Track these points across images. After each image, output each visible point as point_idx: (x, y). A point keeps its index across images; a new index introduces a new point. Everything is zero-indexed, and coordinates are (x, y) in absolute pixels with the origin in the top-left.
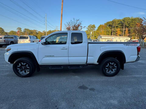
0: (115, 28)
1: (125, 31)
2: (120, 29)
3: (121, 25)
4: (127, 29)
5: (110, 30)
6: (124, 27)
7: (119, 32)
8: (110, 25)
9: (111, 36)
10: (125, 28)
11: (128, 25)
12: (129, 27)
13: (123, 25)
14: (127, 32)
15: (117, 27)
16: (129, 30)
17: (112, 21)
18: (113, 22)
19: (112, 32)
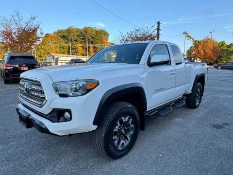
0: (74, 42)
1: (89, 48)
2: (81, 45)
3: (82, 37)
4: (91, 45)
5: (66, 45)
6: (87, 42)
7: (80, 50)
8: (64, 37)
9: (69, 55)
10: (89, 43)
11: (92, 40)
12: (93, 42)
13: (86, 39)
14: (92, 50)
15: (76, 40)
16: (94, 48)
17: (66, 29)
18: (69, 31)
19: (69, 49)
